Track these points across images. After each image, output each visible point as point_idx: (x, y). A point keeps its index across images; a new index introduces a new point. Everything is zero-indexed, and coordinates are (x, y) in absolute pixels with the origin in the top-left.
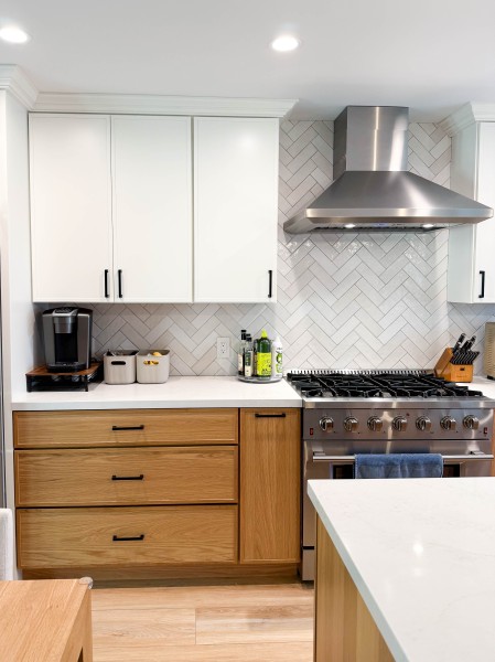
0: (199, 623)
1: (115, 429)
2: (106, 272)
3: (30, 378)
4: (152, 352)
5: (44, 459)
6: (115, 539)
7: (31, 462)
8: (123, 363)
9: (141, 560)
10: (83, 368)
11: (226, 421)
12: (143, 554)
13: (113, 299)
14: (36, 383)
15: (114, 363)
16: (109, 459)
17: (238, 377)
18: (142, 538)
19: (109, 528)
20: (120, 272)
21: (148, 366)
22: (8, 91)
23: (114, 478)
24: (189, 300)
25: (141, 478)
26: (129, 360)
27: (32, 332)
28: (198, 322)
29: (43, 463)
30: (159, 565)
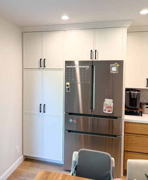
2: (147, 79)
7: (130, 138)
15: (147, 107)
29: (133, 138)
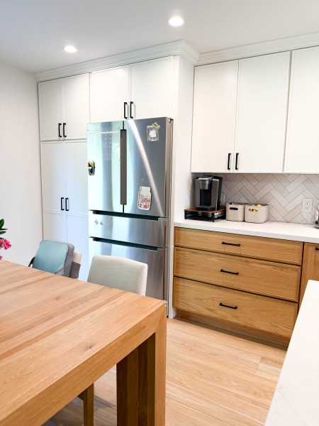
0: (261, 364)
1: (223, 243)
2: (229, 154)
3: (186, 212)
4: (256, 205)
5: (187, 253)
6: (221, 304)
7: (181, 254)
8: (237, 209)
9: (235, 320)
10: (214, 209)
11: (294, 250)
12: (236, 318)
13: (233, 170)
14: (190, 215)
15: (231, 209)
16: (220, 260)
17: (315, 225)
18: (236, 308)
19: (218, 298)
20: (237, 154)
21: (251, 212)
22: (181, 56)
23: (222, 271)
24: (281, 172)
25: (237, 274)
26: (240, 207)
27: (190, 189)
28: (290, 187)
29: (187, 255)
30: (245, 327)
